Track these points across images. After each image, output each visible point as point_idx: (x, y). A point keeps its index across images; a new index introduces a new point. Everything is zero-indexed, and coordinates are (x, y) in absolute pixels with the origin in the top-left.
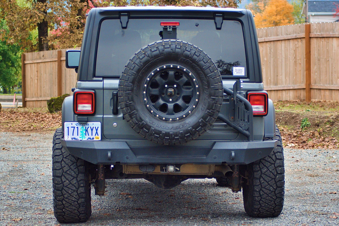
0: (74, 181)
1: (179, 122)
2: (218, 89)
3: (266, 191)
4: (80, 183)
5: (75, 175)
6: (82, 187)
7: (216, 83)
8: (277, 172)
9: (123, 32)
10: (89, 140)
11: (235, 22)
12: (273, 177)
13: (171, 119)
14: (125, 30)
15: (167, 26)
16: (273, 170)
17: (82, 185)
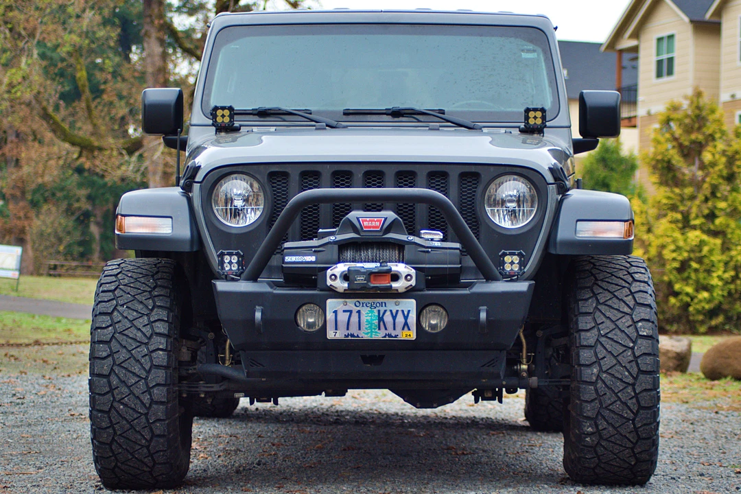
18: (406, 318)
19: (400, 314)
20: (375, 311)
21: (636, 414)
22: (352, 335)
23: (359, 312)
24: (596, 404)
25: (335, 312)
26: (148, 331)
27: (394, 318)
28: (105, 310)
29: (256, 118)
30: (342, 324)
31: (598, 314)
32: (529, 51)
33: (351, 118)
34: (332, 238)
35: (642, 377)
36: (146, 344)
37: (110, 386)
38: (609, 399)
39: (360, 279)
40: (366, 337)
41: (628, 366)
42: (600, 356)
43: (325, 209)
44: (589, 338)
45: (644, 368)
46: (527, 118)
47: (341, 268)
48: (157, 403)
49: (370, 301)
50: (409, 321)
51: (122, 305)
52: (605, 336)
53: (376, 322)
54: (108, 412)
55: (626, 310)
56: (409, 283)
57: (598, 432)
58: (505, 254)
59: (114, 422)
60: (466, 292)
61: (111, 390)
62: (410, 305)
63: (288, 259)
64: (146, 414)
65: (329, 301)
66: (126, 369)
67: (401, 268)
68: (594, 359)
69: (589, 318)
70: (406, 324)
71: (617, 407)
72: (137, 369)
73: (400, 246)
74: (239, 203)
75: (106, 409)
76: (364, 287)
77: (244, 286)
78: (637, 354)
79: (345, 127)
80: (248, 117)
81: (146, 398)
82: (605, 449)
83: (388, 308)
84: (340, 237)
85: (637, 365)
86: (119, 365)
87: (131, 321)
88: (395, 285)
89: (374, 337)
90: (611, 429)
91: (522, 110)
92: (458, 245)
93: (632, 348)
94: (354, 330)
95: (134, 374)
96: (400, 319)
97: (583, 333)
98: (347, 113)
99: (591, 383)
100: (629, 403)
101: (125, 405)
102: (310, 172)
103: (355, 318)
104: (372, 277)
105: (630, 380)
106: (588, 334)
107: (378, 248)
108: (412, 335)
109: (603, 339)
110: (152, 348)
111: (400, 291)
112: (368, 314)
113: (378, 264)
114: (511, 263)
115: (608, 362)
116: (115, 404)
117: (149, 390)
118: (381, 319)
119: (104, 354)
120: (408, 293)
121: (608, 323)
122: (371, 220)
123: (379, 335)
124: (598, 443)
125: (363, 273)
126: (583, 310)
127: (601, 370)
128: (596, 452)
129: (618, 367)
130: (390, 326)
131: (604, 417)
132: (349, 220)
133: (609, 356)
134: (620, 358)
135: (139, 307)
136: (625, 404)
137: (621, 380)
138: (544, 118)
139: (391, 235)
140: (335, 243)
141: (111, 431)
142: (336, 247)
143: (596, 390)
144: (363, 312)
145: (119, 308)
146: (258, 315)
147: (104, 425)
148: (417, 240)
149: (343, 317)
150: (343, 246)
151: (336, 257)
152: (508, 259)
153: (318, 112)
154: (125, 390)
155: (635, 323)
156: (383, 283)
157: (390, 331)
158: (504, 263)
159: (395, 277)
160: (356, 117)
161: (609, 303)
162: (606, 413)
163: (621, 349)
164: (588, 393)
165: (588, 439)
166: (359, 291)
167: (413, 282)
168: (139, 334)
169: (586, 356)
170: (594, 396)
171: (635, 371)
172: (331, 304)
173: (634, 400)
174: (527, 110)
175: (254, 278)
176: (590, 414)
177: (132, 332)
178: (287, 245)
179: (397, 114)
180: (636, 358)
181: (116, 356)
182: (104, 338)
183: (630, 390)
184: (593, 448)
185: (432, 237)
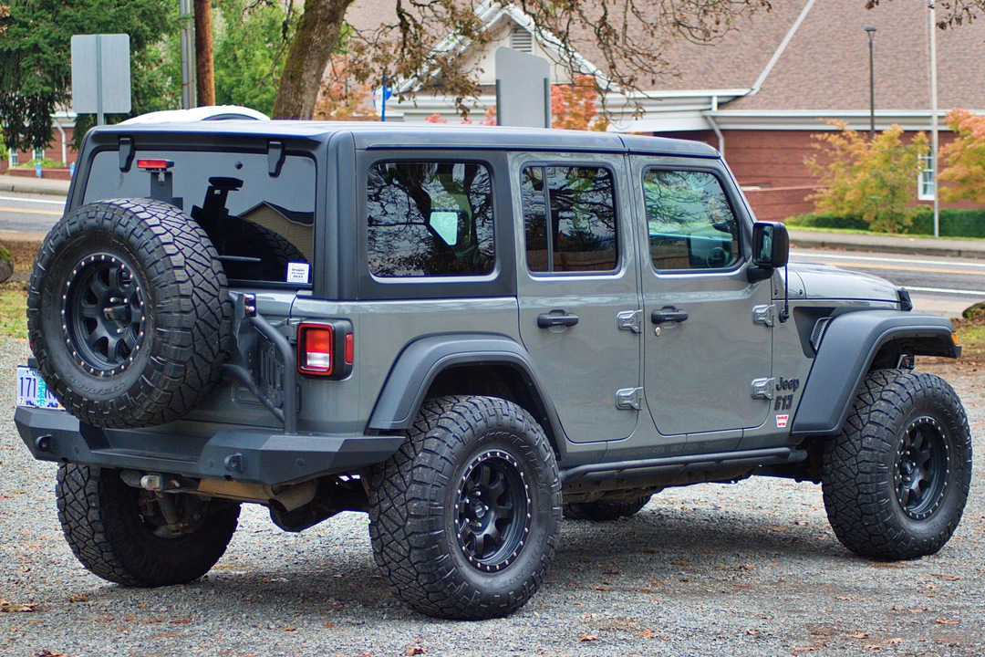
0: (81, 496)
1: (114, 379)
2: (169, 313)
3: (392, 554)
4: (89, 498)
5: (82, 483)
6: (94, 508)
7: (167, 298)
8: (408, 512)
9: (122, 177)
10: (51, 408)
11: (305, 161)
12: (401, 523)
13: (102, 373)
14: (125, 174)
15: (157, 169)
16: (402, 505)
17: (94, 505)
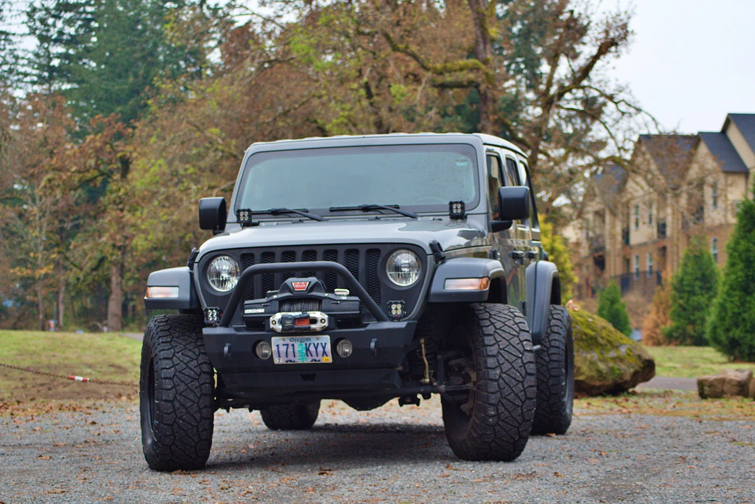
18: (324, 348)
19: (320, 346)
20: (304, 344)
21: (523, 403)
22: (291, 361)
23: (293, 345)
24: (498, 395)
25: (278, 346)
26: (197, 370)
27: (316, 348)
28: (167, 356)
29: (271, 216)
30: (283, 354)
31: (496, 335)
32: (462, 161)
33: (335, 213)
34: (275, 297)
35: (528, 377)
36: (198, 379)
37: (174, 408)
38: (506, 391)
39: (289, 323)
40: (300, 362)
41: (519, 369)
42: (501, 362)
43: (277, 276)
44: (493, 350)
45: (529, 371)
46: (451, 209)
47: (278, 316)
48: (204, 419)
49: (300, 337)
50: (326, 350)
51: (178, 353)
52: (503, 349)
53: (305, 351)
54: (172, 425)
55: (515, 333)
56: (323, 325)
57: (498, 415)
58: (391, 304)
59: (175, 431)
60: (363, 329)
61: (175, 411)
62: (326, 339)
63: (247, 311)
64: (197, 426)
65: (273, 339)
66: (185, 396)
67: (317, 315)
68: (497, 364)
69: (492, 338)
70: (324, 352)
71: (512, 397)
72: (192, 397)
73: (319, 300)
74: (225, 276)
75: (171, 423)
76: (291, 328)
77: (220, 331)
78: (525, 361)
79: (327, 220)
80: (264, 216)
81: (198, 416)
82: (501, 428)
83: (312, 342)
84: (281, 296)
85: (525, 368)
86: (180, 394)
87: (186, 364)
88: (313, 326)
89: (305, 362)
90: (506, 412)
91: (448, 203)
92: (357, 298)
93: (521, 358)
94: (291, 357)
95: (190, 400)
96: (320, 349)
97: (488, 348)
98: (332, 210)
99: (495, 380)
100: (520, 394)
101: (184, 420)
102: (268, 253)
103: (290, 349)
104: (296, 322)
105: (520, 379)
106: (492, 348)
107: (305, 302)
108: (329, 359)
109: (502, 351)
110: (202, 382)
111: (318, 330)
112: (299, 347)
113: (301, 313)
114: (396, 309)
115: (506, 366)
116: (177, 420)
117: (200, 410)
118: (307, 350)
119: (170, 387)
120: (324, 331)
121: (504, 341)
122: (299, 284)
123: (308, 360)
124: (497, 423)
125: (290, 319)
126: (486, 333)
127: (502, 372)
128: (494, 429)
129: (512, 370)
130: (314, 354)
131: (502, 404)
132: (286, 285)
133: (506, 363)
134: (514, 364)
135: (190, 354)
136: (517, 395)
137: (515, 379)
138: (463, 208)
139: (314, 293)
140: (276, 299)
141: (173, 437)
142: (277, 302)
143: (498, 385)
144: (296, 345)
145: (177, 355)
146: (226, 349)
147: (168, 433)
148: (331, 296)
149: (283, 349)
150: (282, 302)
151: (277, 309)
152: (394, 307)
153: (313, 211)
154: (184, 410)
155: (521, 342)
156: (305, 325)
157: (315, 357)
158: (391, 309)
159: (314, 321)
160: (339, 213)
161: (503, 328)
162: (504, 401)
163: (514, 358)
164: (493, 387)
165: (491, 420)
166: (290, 331)
167: (326, 324)
168: (192, 373)
169: (491, 362)
170: (497, 389)
171: (523, 373)
172: (274, 339)
173: (523, 393)
174: (451, 204)
175: (226, 324)
176: (493, 402)
177: (187, 371)
178: (246, 302)
179: (366, 209)
180: (524, 364)
181: (178, 388)
182: (168, 376)
183: (520, 385)
184: (493, 426)
185: (342, 293)
